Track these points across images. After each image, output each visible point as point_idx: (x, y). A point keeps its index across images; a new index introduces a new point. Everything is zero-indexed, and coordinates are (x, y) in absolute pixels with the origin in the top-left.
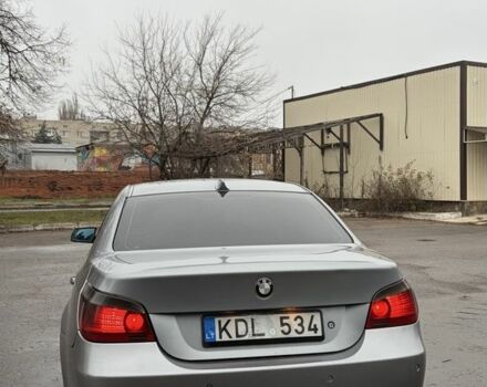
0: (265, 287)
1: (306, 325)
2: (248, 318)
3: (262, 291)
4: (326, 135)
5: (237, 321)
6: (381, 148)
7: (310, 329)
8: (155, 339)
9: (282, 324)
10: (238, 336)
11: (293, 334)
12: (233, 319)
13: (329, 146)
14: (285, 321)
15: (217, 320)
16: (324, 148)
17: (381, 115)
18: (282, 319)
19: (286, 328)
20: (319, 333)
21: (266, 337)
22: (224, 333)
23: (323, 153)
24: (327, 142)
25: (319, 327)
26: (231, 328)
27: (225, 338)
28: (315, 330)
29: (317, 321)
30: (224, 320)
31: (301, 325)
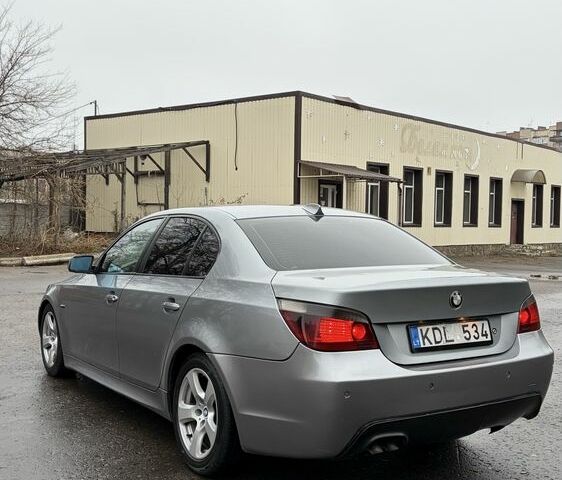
0: (457, 299)
1: (480, 331)
2: (440, 327)
3: (456, 302)
4: (140, 161)
5: (434, 329)
6: (208, 179)
7: (483, 335)
8: (379, 347)
9: (465, 332)
10: (436, 342)
11: (473, 340)
12: (431, 327)
13: (145, 174)
14: (466, 329)
15: (419, 329)
16: (138, 176)
17: (207, 143)
18: (463, 326)
19: (467, 335)
20: (489, 339)
21: (455, 342)
22: (426, 340)
23: (136, 182)
24: (141, 168)
25: (488, 333)
26: (430, 335)
27: (428, 345)
28: (486, 335)
29: (486, 328)
30: (424, 329)
31: (476, 331)
